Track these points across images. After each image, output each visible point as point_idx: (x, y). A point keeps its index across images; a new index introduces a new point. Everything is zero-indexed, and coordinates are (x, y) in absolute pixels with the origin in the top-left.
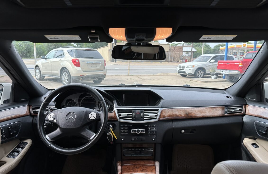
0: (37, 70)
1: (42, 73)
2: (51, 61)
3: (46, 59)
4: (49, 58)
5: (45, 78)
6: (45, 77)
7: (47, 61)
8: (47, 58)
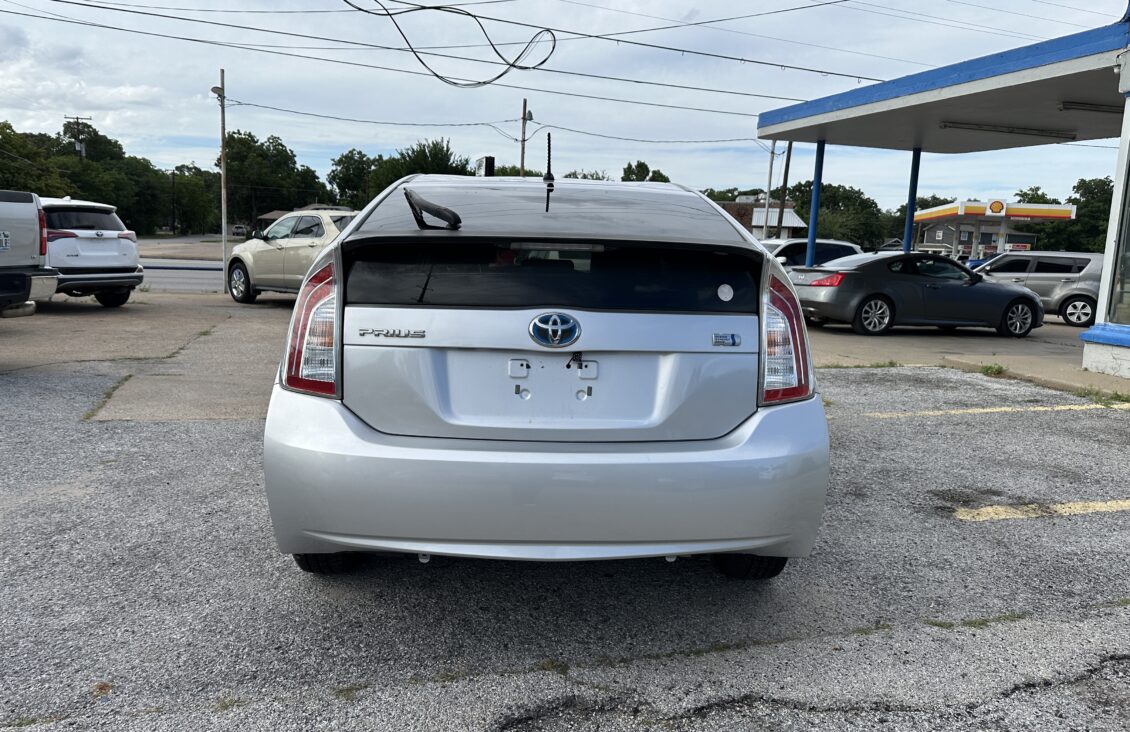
0: (236, 272)
1: (252, 282)
2: (284, 246)
3: (266, 239)
4: (274, 238)
5: (259, 297)
6: (259, 292)
7: (271, 247)
8: (270, 236)
